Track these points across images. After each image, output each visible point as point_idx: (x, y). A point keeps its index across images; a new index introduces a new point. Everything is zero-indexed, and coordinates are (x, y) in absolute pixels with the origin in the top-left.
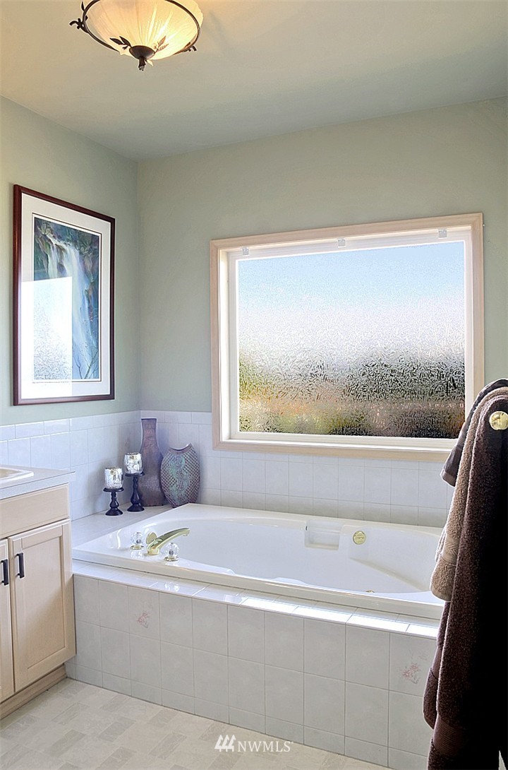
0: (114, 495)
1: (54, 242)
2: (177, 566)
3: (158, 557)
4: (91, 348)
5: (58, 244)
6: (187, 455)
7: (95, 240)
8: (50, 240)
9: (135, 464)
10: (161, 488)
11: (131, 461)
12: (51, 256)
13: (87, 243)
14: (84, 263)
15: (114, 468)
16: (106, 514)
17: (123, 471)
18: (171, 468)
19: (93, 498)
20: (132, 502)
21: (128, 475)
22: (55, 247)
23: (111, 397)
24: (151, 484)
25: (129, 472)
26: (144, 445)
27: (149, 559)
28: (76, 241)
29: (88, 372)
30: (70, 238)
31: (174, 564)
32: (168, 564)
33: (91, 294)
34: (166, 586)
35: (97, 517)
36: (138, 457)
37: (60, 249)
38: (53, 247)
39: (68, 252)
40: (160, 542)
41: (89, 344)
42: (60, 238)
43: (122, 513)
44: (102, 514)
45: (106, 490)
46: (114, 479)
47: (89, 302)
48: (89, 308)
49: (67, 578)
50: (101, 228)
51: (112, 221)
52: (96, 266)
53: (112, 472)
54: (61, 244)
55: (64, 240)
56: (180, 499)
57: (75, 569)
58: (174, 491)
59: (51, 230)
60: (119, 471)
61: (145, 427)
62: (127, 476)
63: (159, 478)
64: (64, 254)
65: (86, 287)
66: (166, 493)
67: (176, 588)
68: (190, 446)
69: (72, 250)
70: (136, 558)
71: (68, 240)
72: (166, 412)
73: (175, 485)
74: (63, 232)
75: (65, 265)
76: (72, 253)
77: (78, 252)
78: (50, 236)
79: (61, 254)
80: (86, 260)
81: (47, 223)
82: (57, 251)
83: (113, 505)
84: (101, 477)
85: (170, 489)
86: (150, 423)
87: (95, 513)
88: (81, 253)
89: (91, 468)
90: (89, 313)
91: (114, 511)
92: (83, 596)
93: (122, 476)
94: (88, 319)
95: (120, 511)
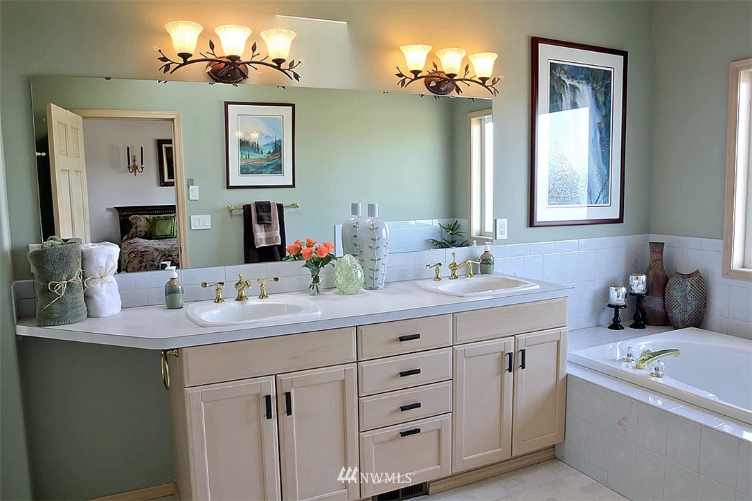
0: (617, 311)
1: (568, 82)
2: (661, 382)
3: (646, 371)
4: (602, 176)
5: (572, 83)
6: (693, 280)
7: (607, 75)
8: (564, 81)
9: (639, 284)
10: (664, 307)
11: (636, 282)
12: (565, 95)
13: (600, 80)
14: (596, 99)
15: (618, 286)
16: (609, 328)
17: (627, 290)
18: (676, 292)
19: (597, 312)
20: (634, 318)
21: (632, 294)
22: (569, 86)
23: (620, 220)
24: (655, 304)
25: (633, 292)
26: (650, 268)
27: (637, 372)
28: (588, 79)
29: (598, 198)
30: (583, 76)
31: (659, 380)
32: (652, 379)
33: (603, 126)
34: (650, 399)
35: (600, 329)
36: (644, 278)
37: (574, 88)
38: (567, 87)
39: (581, 89)
40: (650, 358)
41: (600, 172)
42: (573, 78)
43: (623, 328)
44: (605, 327)
45: (610, 306)
46: (618, 296)
47: (601, 133)
48: (601, 139)
49: (561, 377)
50: (614, 63)
51: (625, 54)
52: (608, 99)
53: (616, 290)
54: (575, 83)
55: (577, 79)
56: (683, 322)
57: (570, 370)
58: (677, 313)
59: (566, 72)
60: (623, 290)
61: (653, 251)
62: (630, 295)
63: (664, 299)
64: (577, 92)
65: (598, 120)
66: (670, 315)
67: (659, 403)
68: (697, 272)
69: (585, 88)
70: (626, 370)
71: (581, 79)
72: (676, 237)
73: (679, 308)
74: (577, 72)
75: (578, 103)
76: (585, 90)
77: (590, 88)
78: (564, 78)
79: (575, 91)
80: (598, 95)
81: (562, 66)
82: (571, 90)
83: (615, 320)
84: (607, 294)
85: (674, 311)
86: (658, 247)
87: (598, 326)
88: (593, 89)
89: (598, 285)
90: (601, 144)
91: (616, 325)
92: (574, 394)
93: (626, 294)
94: (599, 149)
95: (621, 326)
